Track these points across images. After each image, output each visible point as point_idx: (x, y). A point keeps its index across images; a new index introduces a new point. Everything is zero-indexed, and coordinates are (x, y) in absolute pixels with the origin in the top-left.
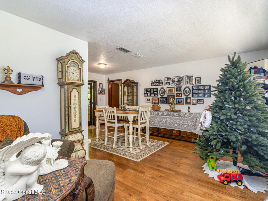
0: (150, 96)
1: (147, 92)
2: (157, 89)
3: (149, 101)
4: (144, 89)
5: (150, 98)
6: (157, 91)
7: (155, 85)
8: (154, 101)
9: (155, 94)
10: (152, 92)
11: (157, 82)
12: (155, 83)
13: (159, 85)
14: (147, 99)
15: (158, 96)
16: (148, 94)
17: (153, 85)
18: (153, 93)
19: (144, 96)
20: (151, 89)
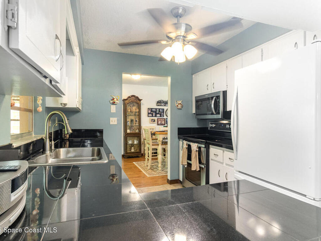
0: (156, 116)
1: (152, 112)
2: (164, 109)
3: (153, 122)
4: (148, 108)
5: (156, 118)
6: (163, 112)
7: (161, 106)
8: (159, 122)
9: (161, 115)
10: (158, 112)
11: (163, 103)
12: (161, 103)
13: (165, 106)
14: (152, 120)
15: (163, 117)
16: (152, 114)
17: (159, 105)
18: (159, 113)
19: (148, 116)
20: (156, 109)
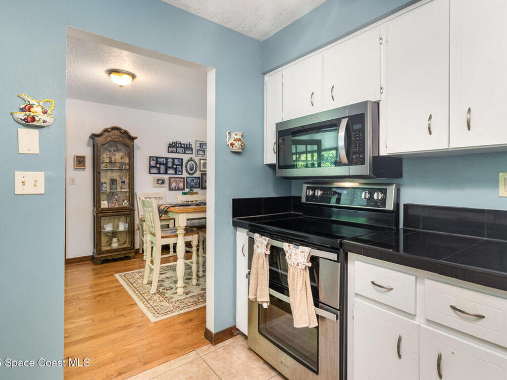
0: (166, 173)
1: (158, 165)
2: (182, 159)
3: (161, 184)
4: (150, 157)
5: (166, 177)
6: (181, 165)
7: (176, 153)
8: (173, 185)
9: (176, 170)
10: (170, 164)
11: (181, 147)
12: (177, 147)
13: (184, 153)
14: (158, 180)
15: (182, 174)
16: (159, 169)
17: (172, 152)
18: (172, 168)
19: (150, 173)
20: (167, 159)
